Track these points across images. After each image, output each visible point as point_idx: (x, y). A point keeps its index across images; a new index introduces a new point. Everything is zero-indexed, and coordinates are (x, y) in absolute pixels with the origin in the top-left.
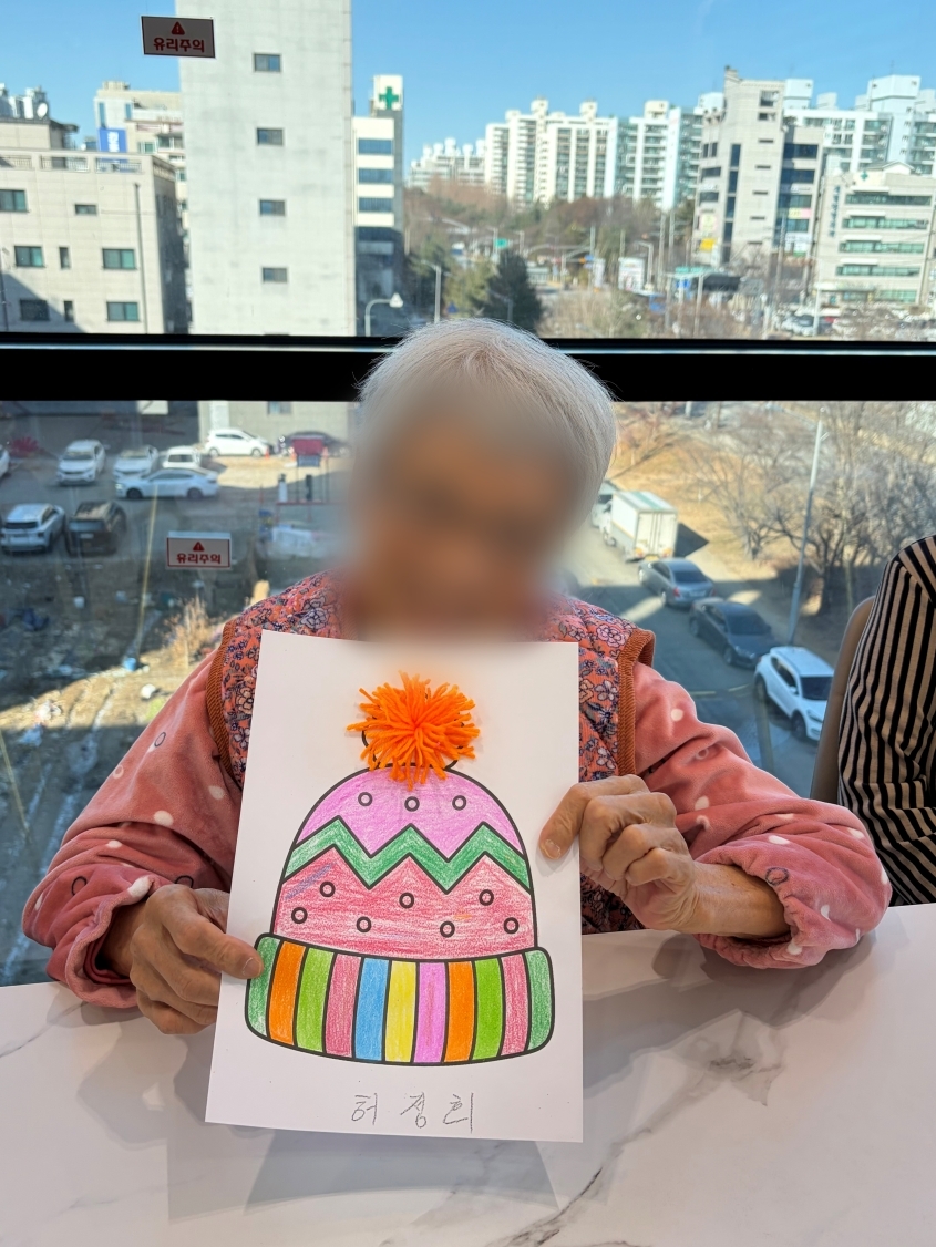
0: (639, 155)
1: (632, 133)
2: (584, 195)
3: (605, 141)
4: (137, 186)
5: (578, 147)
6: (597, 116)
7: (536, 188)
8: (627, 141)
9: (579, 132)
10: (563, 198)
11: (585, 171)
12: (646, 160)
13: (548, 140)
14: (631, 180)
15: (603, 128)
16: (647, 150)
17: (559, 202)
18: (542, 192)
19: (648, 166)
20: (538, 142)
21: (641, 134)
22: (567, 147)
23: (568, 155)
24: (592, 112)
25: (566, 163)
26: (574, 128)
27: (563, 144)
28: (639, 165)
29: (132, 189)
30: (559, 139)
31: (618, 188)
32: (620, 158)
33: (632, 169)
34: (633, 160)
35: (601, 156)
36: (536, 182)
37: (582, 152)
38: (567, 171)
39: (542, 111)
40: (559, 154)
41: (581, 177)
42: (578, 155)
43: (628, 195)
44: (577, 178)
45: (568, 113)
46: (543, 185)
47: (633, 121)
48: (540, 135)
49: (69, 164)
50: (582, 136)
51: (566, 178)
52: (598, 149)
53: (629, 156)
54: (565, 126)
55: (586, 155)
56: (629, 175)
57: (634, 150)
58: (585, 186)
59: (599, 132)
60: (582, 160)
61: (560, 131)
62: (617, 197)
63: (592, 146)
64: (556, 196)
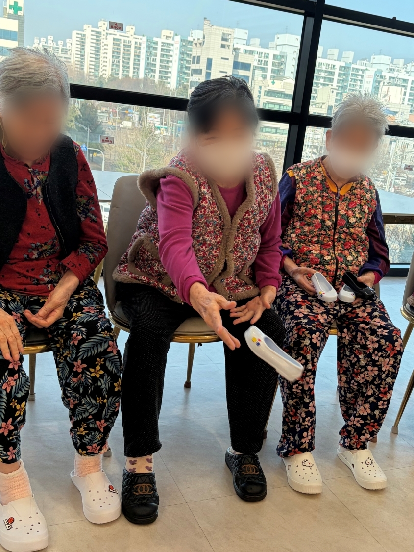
0: (158, 58)
1: (154, 46)
2: (127, 76)
3: (139, 48)
5: (124, 50)
6: (135, 34)
7: (101, 69)
8: (152, 49)
9: (125, 41)
10: (116, 76)
11: (127, 63)
12: (161, 61)
13: (108, 44)
14: (154, 71)
15: (138, 41)
16: (162, 56)
18: (104, 72)
19: (163, 64)
20: (102, 44)
21: (159, 47)
22: (118, 49)
23: (118, 53)
24: (132, 32)
25: (117, 57)
26: (123, 39)
27: (116, 47)
28: (158, 63)
30: (114, 44)
31: (146, 74)
32: (147, 58)
33: (154, 65)
34: (155, 60)
35: (137, 56)
38: (118, 62)
39: (104, 27)
40: (113, 52)
41: (126, 67)
42: (124, 54)
43: (152, 79)
44: (124, 66)
46: (104, 68)
47: (155, 39)
48: (103, 41)
50: (127, 44)
51: (118, 66)
52: (135, 52)
53: (153, 58)
54: (117, 37)
55: (130, 55)
56: (152, 68)
57: (155, 55)
58: (128, 71)
59: (136, 43)
60: (126, 57)
61: (114, 39)
62: (146, 79)
63: (132, 50)
64: (112, 75)
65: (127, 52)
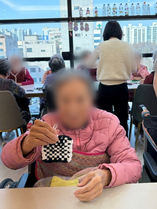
0: (152, 33)
2: (140, 42)
3: (144, 31)
4: (53, 46)
5: (139, 32)
6: (142, 26)
7: (130, 41)
8: (149, 30)
9: (139, 29)
10: (136, 43)
11: (140, 37)
13: (132, 31)
14: (150, 38)
15: (144, 28)
17: (135, 44)
18: (131, 42)
19: (154, 35)
20: (130, 32)
21: (152, 29)
22: (136, 33)
23: (136, 34)
24: (141, 25)
25: (136, 36)
26: (138, 29)
27: (135, 32)
28: (152, 35)
29: (52, 47)
30: (134, 31)
31: (148, 40)
32: (148, 34)
33: (151, 36)
34: (151, 34)
35: (144, 34)
36: (130, 40)
37: (139, 33)
38: (136, 37)
39: (131, 26)
40: (135, 34)
41: (139, 38)
42: (139, 34)
43: (150, 41)
44: (139, 39)
45: (136, 26)
46: (131, 40)
47: (150, 26)
49: (40, 43)
50: (139, 30)
51: (136, 39)
52: (143, 32)
53: (150, 33)
54: (136, 28)
55: (140, 34)
56: (150, 37)
57: (151, 32)
58: (140, 40)
59: (143, 29)
60: (139, 35)
61: (135, 29)
62: (148, 42)
63: (142, 32)
64: (134, 42)
65: (140, 33)
